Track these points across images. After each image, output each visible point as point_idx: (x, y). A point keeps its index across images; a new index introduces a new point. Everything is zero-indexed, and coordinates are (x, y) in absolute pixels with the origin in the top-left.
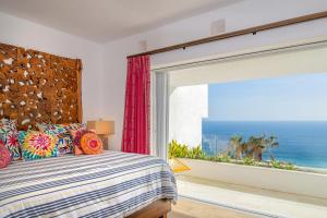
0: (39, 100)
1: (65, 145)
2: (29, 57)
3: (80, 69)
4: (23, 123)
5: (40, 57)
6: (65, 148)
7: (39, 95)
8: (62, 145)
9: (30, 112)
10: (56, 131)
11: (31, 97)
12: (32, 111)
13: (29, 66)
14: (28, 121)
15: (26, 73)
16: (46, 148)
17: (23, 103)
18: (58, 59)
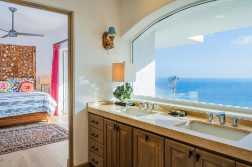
0: (12, 67)
1: (16, 87)
2: (7, 47)
3: (34, 51)
4: (4, 77)
5: (12, 47)
6: (16, 89)
7: (12, 65)
8: (14, 88)
9: (8, 72)
10: (14, 81)
11: (8, 66)
12: (9, 72)
13: (7, 52)
14: (6, 77)
15: (5, 55)
16: (5, 88)
17: (4, 69)
18: (22, 47)
